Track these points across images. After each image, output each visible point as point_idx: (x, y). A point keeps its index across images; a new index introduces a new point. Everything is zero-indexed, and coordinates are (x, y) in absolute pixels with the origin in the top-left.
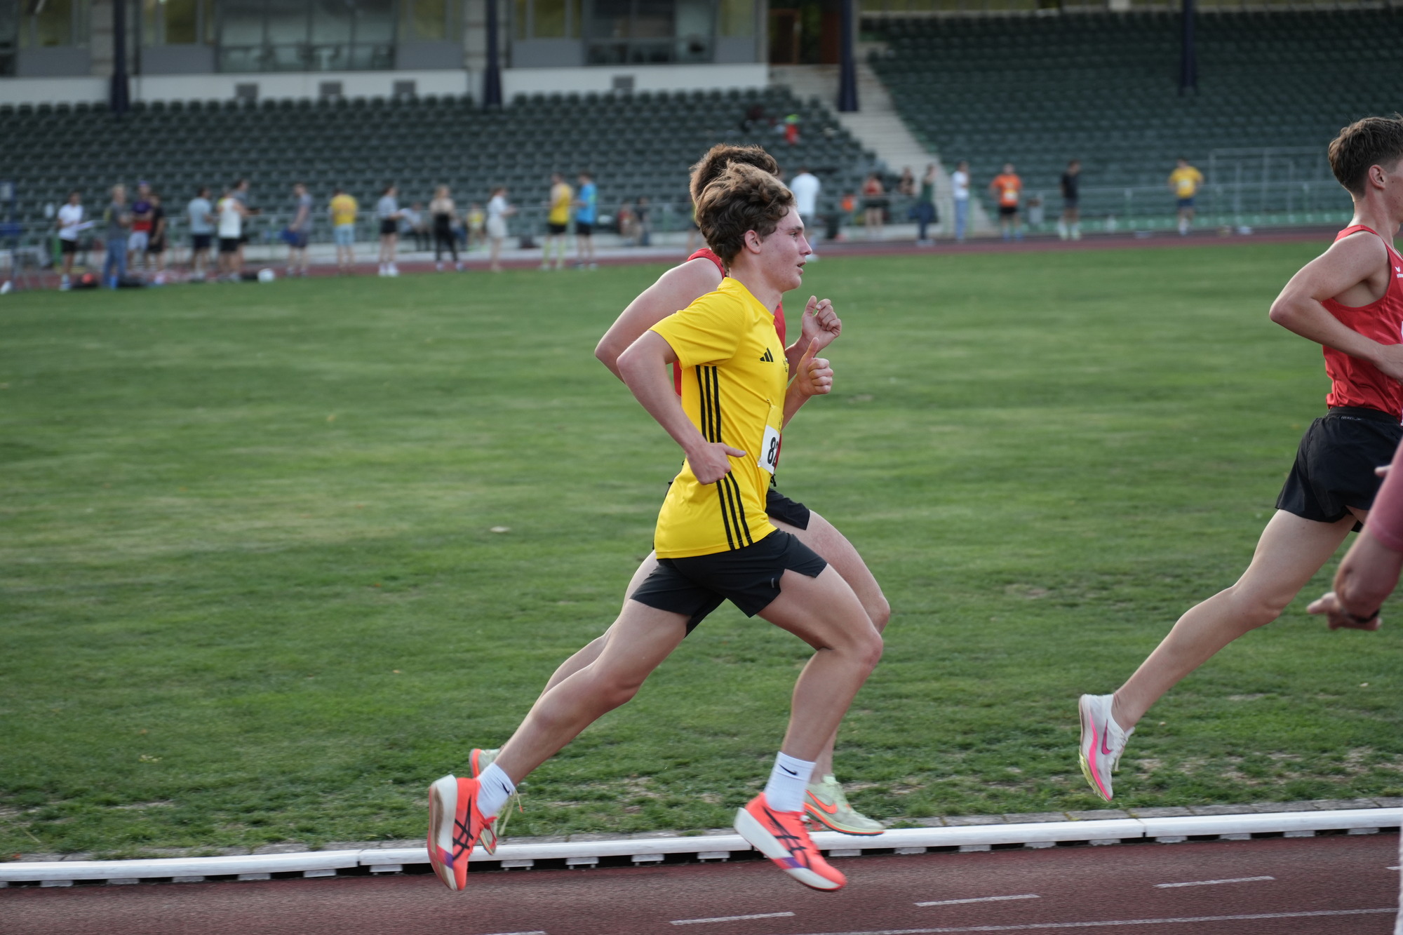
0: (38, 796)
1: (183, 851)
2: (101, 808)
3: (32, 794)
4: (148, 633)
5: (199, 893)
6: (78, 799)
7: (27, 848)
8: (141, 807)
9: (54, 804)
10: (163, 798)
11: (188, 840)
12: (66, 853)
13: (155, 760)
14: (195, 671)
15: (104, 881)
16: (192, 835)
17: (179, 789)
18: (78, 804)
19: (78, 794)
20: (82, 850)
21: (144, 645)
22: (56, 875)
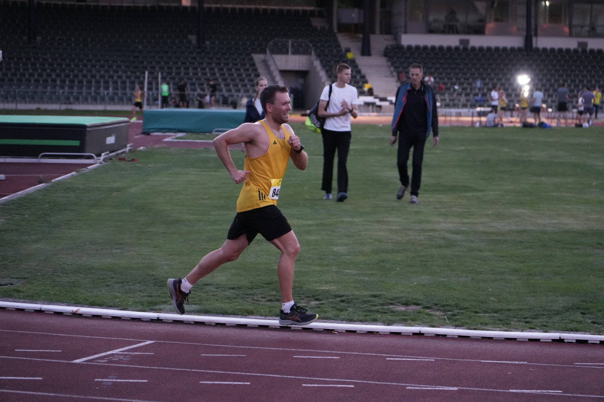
0: (450, 308)
1: (498, 329)
2: (472, 313)
3: (448, 307)
4: (502, 257)
5: (502, 343)
6: (465, 310)
7: (443, 324)
8: (487, 315)
9: (456, 311)
10: (496, 312)
11: (501, 325)
12: (456, 326)
13: (495, 300)
14: (516, 271)
15: (469, 337)
16: (503, 325)
17: (502, 309)
18: (464, 312)
19: (464, 308)
20: (462, 326)
21: (499, 261)
22: (452, 333)
